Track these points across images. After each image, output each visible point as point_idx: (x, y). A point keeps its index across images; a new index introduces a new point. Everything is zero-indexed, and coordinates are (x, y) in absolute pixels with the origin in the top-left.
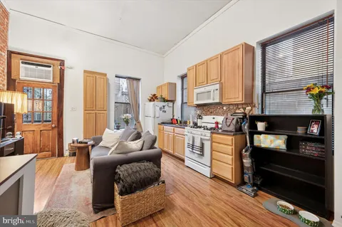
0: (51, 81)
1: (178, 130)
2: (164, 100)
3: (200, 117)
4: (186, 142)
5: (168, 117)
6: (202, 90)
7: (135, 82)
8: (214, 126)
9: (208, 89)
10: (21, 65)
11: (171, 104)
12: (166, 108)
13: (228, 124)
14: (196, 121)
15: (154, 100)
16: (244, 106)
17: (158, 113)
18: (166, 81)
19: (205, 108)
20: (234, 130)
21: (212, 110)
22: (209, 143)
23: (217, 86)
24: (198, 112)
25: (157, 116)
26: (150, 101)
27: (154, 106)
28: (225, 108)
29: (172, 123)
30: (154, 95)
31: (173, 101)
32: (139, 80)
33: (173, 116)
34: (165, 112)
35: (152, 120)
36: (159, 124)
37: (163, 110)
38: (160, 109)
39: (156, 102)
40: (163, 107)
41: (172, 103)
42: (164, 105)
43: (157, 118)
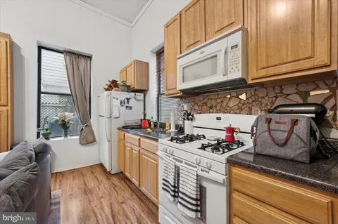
1: (146, 142)
2: (129, 89)
3: (188, 116)
4: (161, 176)
5: (135, 116)
6: (196, 56)
7: (82, 62)
8: (223, 135)
9: (209, 51)
12: (132, 103)
13: (282, 136)
14: (180, 123)
15: (111, 89)
16: (302, 88)
19: (197, 99)
20: (306, 159)
21: (214, 103)
22: (223, 191)
23: (237, 38)
24: (186, 107)
25: (115, 114)
26: (107, 90)
27: (111, 98)
28: (243, 97)
29: (140, 128)
30: (114, 82)
31: (144, 92)
32: (90, 57)
33: (145, 115)
34: (131, 108)
35: (107, 122)
36: (118, 129)
37: (126, 105)
38: (121, 103)
39: (114, 93)
40: (126, 100)
41: (142, 95)
42: (129, 97)
43: (115, 118)
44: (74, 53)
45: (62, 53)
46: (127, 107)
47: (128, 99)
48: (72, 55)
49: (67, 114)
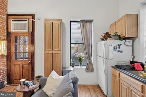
0: (27, 30)
2: (120, 38)
5: (125, 58)
7: (88, 24)
10: (12, 22)
11: (129, 42)
12: (123, 48)
15: (106, 39)
17: (112, 54)
18: (121, 15)
25: (111, 56)
26: (103, 40)
27: (107, 46)
29: (134, 69)
30: (107, 33)
31: (133, 38)
32: (91, 21)
33: (133, 58)
34: (121, 52)
35: (105, 61)
36: (112, 67)
37: (118, 49)
38: (114, 48)
39: (109, 41)
40: (118, 46)
41: (131, 41)
42: (120, 44)
43: (110, 59)
44: (84, 21)
45: (79, 22)
46: (118, 51)
47: (119, 45)
48: (84, 22)
49: (81, 54)
